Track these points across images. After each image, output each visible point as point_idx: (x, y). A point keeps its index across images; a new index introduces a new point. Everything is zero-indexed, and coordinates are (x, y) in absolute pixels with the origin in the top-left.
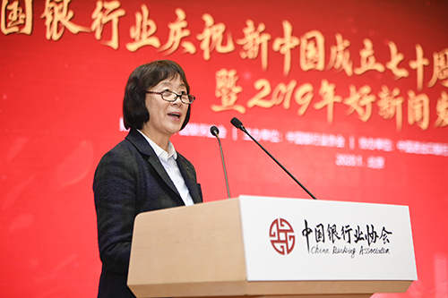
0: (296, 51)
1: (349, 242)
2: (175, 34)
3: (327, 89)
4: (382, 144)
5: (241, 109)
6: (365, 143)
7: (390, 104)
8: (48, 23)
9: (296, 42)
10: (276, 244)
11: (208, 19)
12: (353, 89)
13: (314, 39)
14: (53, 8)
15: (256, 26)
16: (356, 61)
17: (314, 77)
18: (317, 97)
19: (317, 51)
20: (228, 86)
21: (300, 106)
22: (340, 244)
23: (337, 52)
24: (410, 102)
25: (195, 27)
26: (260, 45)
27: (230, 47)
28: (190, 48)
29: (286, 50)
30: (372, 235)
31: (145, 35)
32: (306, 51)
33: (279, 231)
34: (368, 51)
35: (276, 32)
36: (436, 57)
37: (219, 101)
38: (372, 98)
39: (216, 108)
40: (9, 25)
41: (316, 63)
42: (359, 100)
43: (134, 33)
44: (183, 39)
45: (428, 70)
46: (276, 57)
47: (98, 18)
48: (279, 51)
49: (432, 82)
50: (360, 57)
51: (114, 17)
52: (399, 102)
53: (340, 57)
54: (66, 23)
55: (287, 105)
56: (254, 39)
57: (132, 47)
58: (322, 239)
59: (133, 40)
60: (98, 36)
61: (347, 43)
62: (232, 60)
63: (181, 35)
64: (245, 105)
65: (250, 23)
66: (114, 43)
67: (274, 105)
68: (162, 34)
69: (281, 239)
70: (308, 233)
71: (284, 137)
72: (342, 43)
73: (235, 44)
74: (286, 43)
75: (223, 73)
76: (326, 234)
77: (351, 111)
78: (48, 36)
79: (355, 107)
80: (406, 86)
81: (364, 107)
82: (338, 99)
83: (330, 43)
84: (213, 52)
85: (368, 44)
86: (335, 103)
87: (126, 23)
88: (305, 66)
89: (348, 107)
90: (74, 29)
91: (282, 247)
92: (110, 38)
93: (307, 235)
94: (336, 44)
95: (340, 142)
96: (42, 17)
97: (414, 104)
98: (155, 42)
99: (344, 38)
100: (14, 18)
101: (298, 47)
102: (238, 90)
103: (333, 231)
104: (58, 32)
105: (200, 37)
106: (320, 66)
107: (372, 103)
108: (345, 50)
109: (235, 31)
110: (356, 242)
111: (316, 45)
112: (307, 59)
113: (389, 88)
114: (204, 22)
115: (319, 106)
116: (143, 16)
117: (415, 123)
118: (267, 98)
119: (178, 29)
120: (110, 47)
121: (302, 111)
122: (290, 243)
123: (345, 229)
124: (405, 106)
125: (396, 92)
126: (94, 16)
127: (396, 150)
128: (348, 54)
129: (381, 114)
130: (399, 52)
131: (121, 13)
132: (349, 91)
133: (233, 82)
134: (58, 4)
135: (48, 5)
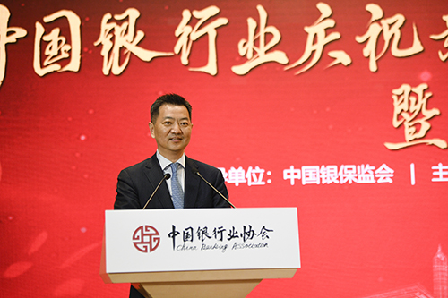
1: (221, 239)
2: (315, 41)
5: (440, 143)
8: (104, 53)
10: (138, 245)
14: (112, 31)
27: (417, 47)
28: (342, 57)
31: (262, 49)
33: (143, 235)
39: (393, 146)
40: (46, 63)
43: (244, 48)
44: (327, 47)
47: (185, 33)
51: (211, 30)
54: (133, 48)
57: (240, 70)
58: (190, 239)
60: (184, 61)
63: (322, 41)
66: (211, 68)
68: (292, 43)
75: (402, 89)
76: (195, 235)
78: (106, 72)
87: (229, 38)
90: (146, 55)
91: (145, 247)
92: (205, 63)
93: (173, 237)
96: (97, 43)
98: (280, 57)
100: (54, 52)
102: (432, 112)
103: (203, 232)
110: (229, 239)
116: (259, 23)
119: (319, 33)
120: (204, 73)
122: (154, 243)
123: (217, 230)
126: (178, 32)
131: (223, 21)
133: (423, 102)
134: (120, 23)
135: (105, 26)
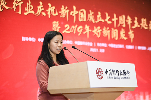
0: (77, 15)
1: (118, 75)
2: (39, 10)
3: (87, 27)
4: (104, 45)
6: (99, 44)
7: (106, 32)
9: (77, 12)
11: (50, 5)
12: (95, 27)
13: (83, 11)
15: (65, 7)
16: (96, 19)
17: (83, 24)
18: (84, 30)
19: (84, 15)
20: (56, 26)
21: (79, 33)
22: (116, 76)
24: (112, 32)
25: (46, 7)
26: (66, 13)
27: (57, 14)
28: (44, 14)
29: (74, 15)
30: (125, 73)
31: (30, 10)
32: (80, 15)
33: (99, 72)
34: (99, 16)
35: (71, 9)
36: (120, 17)
38: (101, 30)
42: (97, 31)
43: (26, 9)
44: (42, 11)
45: (118, 21)
46: (71, 17)
47: (15, 4)
48: (72, 15)
49: (119, 25)
50: (97, 17)
51: (20, 4)
52: (109, 31)
53: (91, 17)
54: (4, 6)
55: (75, 32)
56: (64, 11)
57: (26, 14)
58: (111, 74)
59: (26, 12)
60: (15, 10)
61: (93, 13)
62: (58, 18)
63: (41, 10)
65: (63, 6)
66: (20, 13)
67: (71, 32)
68: (35, 10)
70: (107, 72)
71: (74, 43)
72: (91, 13)
73: (58, 13)
74: (74, 13)
75: (54, 22)
76: (112, 73)
77: (94, 34)
79: (96, 33)
80: (111, 26)
81: (98, 33)
82: (90, 31)
83: (88, 13)
84: (51, 15)
85: (99, 13)
86: (89, 32)
87: (24, 6)
88: (80, 20)
89: (93, 33)
90: (7, 8)
91: (100, 77)
92: (19, 11)
94: (90, 13)
95: (91, 44)
97: (113, 32)
98: (33, 12)
99: (92, 11)
101: (78, 14)
102: (59, 28)
103: (114, 72)
104: (2, 9)
105: (47, 11)
106: (85, 20)
107: (101, 32)
108: (92, 15)
109: (58, 9)
110: (120, 75)
111: (83, 13)
112: (81, 18)
114: (49, 6)
115: (84, 33)
116: (29, 4)
117: (114, 38)
118: (69, 30)
119: (40, 8)
120: (18, 13)
121: (79, 34)
122: (102, 76)
123: (117, 71)
124: (111, 33)
125: (108, 28)
126: (13, 4)
127: (108, 47)
128: (93, 16)
129: (103, 35)
130: (109, 16)
131: (22, 3)
132: (94, 28)
133: (58, 25)
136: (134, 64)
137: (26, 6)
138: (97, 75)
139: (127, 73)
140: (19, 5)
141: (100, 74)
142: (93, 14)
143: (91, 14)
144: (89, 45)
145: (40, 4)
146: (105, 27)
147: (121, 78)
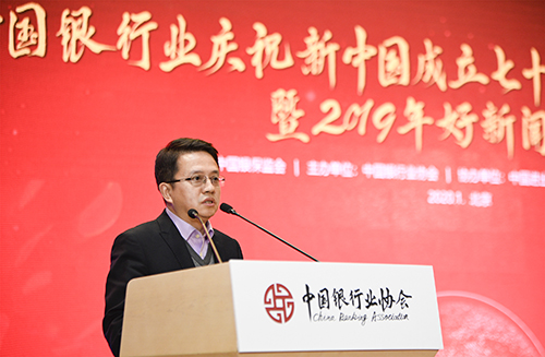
0: (372, 64)
1: (359, 307)
2: (219, 49)
3: (414, 108)
4: (490, 176)
5: (304, 138)
6: (465, 175)
7: (497, 124)
8: (64, 42)
9: (372, 51)
10: (271, 312)
11: (260, 28)
12: (447, 107)
13: (395, 47)
14: (70, 24)
15: (321, 35)
16: (451, 72)
17: (397, 95)
18: (401, 119)
19: (400, 61)
20: (287, 109)
21: (380, 131)
22: (349, 310)
23: (426, 62)
24: (525, 122)
25: (244, 38)
26: (326, 57)
27: (288, 62)
28: (237, 64)
29: (359, 63)
30: (387, 299)
31: (182, 51)
32: (386, 62)
33: (275, 297)
34: (466, 58)
35: (346, 40)
37: (275, 129)
38: (474, 118)
39: (272, 138)
40: (19, 46)
41: (399, 76)
42: (458, 120)
43: (169, 50)
44: (229, 55)
46: (346, 71)
47: (125, 33)
48: (351, 64)
50: (457, 67)
51: (145, 32)
52: (510, 121)
53: (430, 67)
54: (86, 41)
55: (362, 130)
56: (318, 50)
57: (166, 67)
58: (326, 305)
59: (168, 59)
60: (125, 55)
61: (438, 50)
62: (291, 78)
63: (226, 49)
64: (309, 133)
65: (313, 31)
66: (145, 63)
67: (346, 131)
68: (204, 49)
69: (278, 306)
70: (310, 299)
71: (359, 170)
72: (432, 51)
73: (294, 57)
74: (360, 54)
75: (280, 93)
76: (332, 299)
77: (446, 135)
78: (65, 59)
79: (451, 129)
80: (519, 101)
81: (463, 130)
82: (429, 121)
83: (416, 51)
84: (267, 68)
85: (467, 50)
87: (159, 38)
88: (385, 81)
89: (442, 130)
90: (96, 48)
91: (279, 315)
92: (140, 58)
93: (308, 301)
94: (424, 52)
96: (58, 35)
97: (529, 123)
98: (195, 60)
99: (434, 45)
100: (25, 38)
101: (375, 58)
102: (300, 113)
103: (339, 296)
104: (77, 52)
105: (250, 51)
106: (405, 80)
107: (474, 123)
108: (435, 59)
109: (294, 41)
110: (368, 307)
111: (398, 55)
112: (386, 72)
113: (495, 105)
114: (255, 32)
115: (403, 130)
116: (179, 30)
117: (532, 147)
118: (337, 122)
119: (222, 43)
120: (139, 68)
121: (381, 138)
122: (288, 311)
123: (354, 294)
124: (518, 127)
125: (506, 109)
126: (120, 31)
127: (507, 183)
128: (440, 64)
129: (486, 137)
130: (507, 59)
131: (153, 26)
132: (443, 110)
133: (293, 105)
134: (76, 18)
135: (64, 20)
136: (430, 268)
137: (169, 39)
138: (268, 310)
139: (396, 298)
140: (141, 36)
141: (278, 303)
142: (439, 56)
143: (430, 56)
144: (422, 179)
145: (221, 28)
146: (490, 106)
147: (369, 317)
